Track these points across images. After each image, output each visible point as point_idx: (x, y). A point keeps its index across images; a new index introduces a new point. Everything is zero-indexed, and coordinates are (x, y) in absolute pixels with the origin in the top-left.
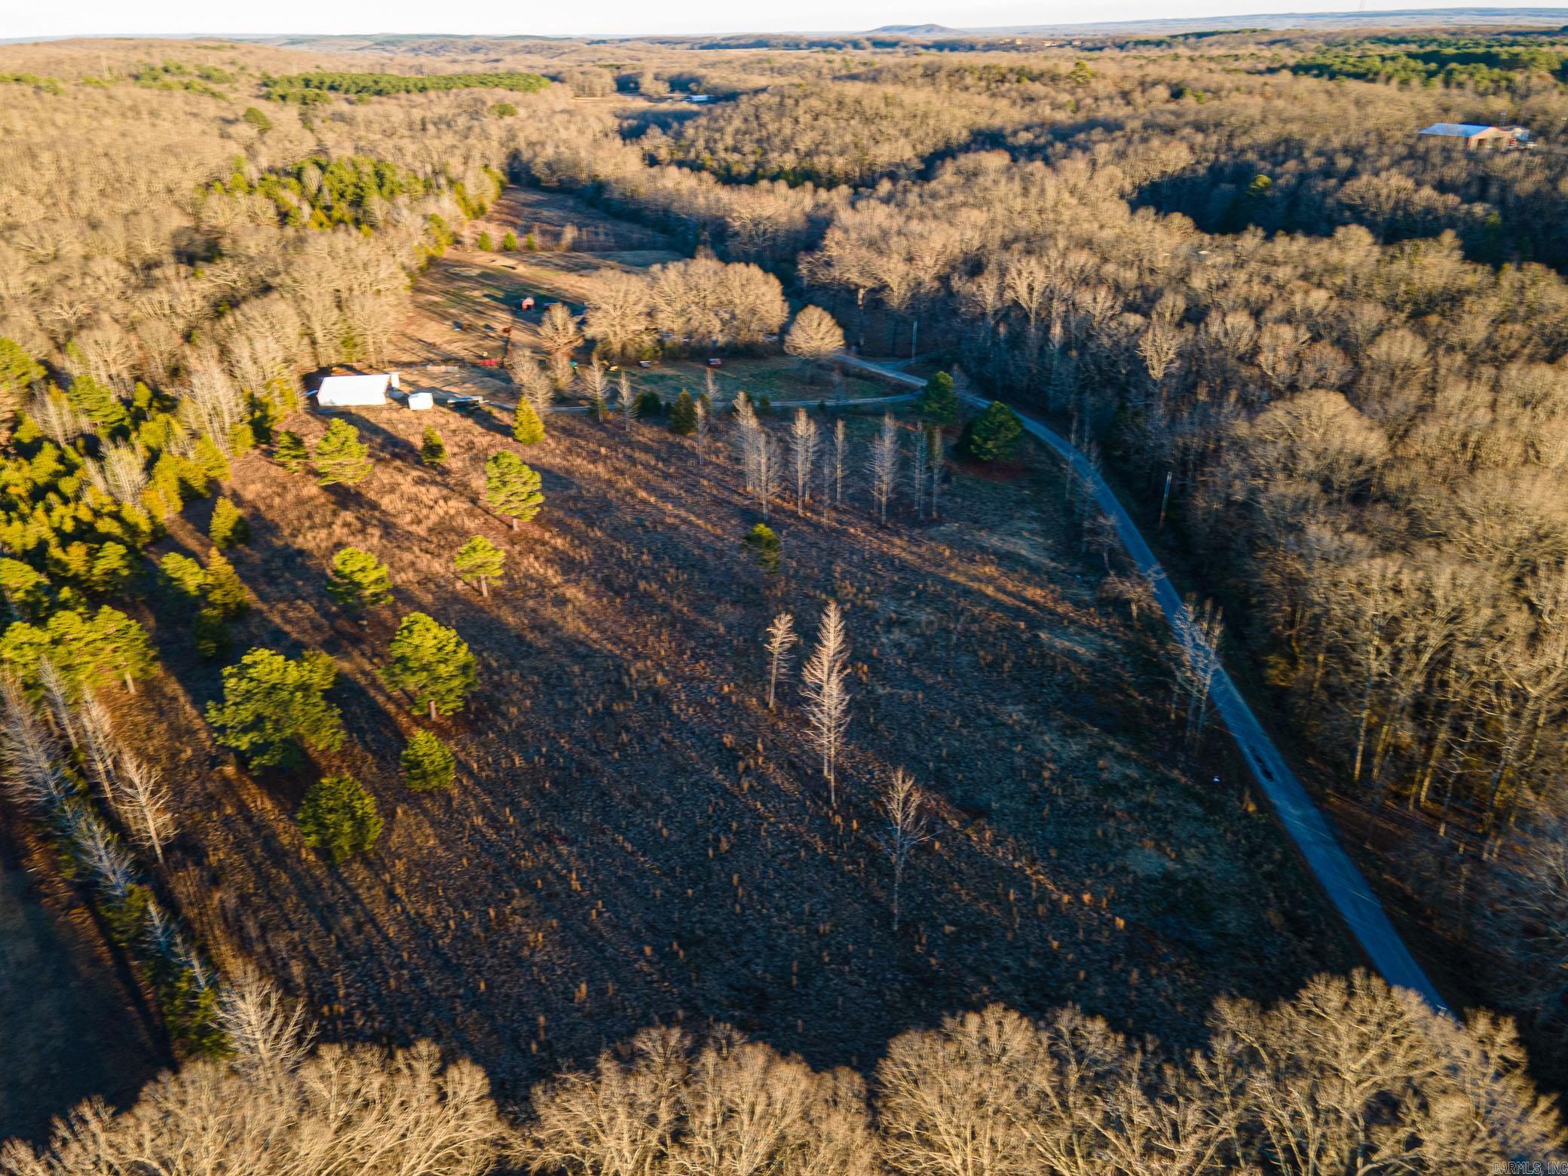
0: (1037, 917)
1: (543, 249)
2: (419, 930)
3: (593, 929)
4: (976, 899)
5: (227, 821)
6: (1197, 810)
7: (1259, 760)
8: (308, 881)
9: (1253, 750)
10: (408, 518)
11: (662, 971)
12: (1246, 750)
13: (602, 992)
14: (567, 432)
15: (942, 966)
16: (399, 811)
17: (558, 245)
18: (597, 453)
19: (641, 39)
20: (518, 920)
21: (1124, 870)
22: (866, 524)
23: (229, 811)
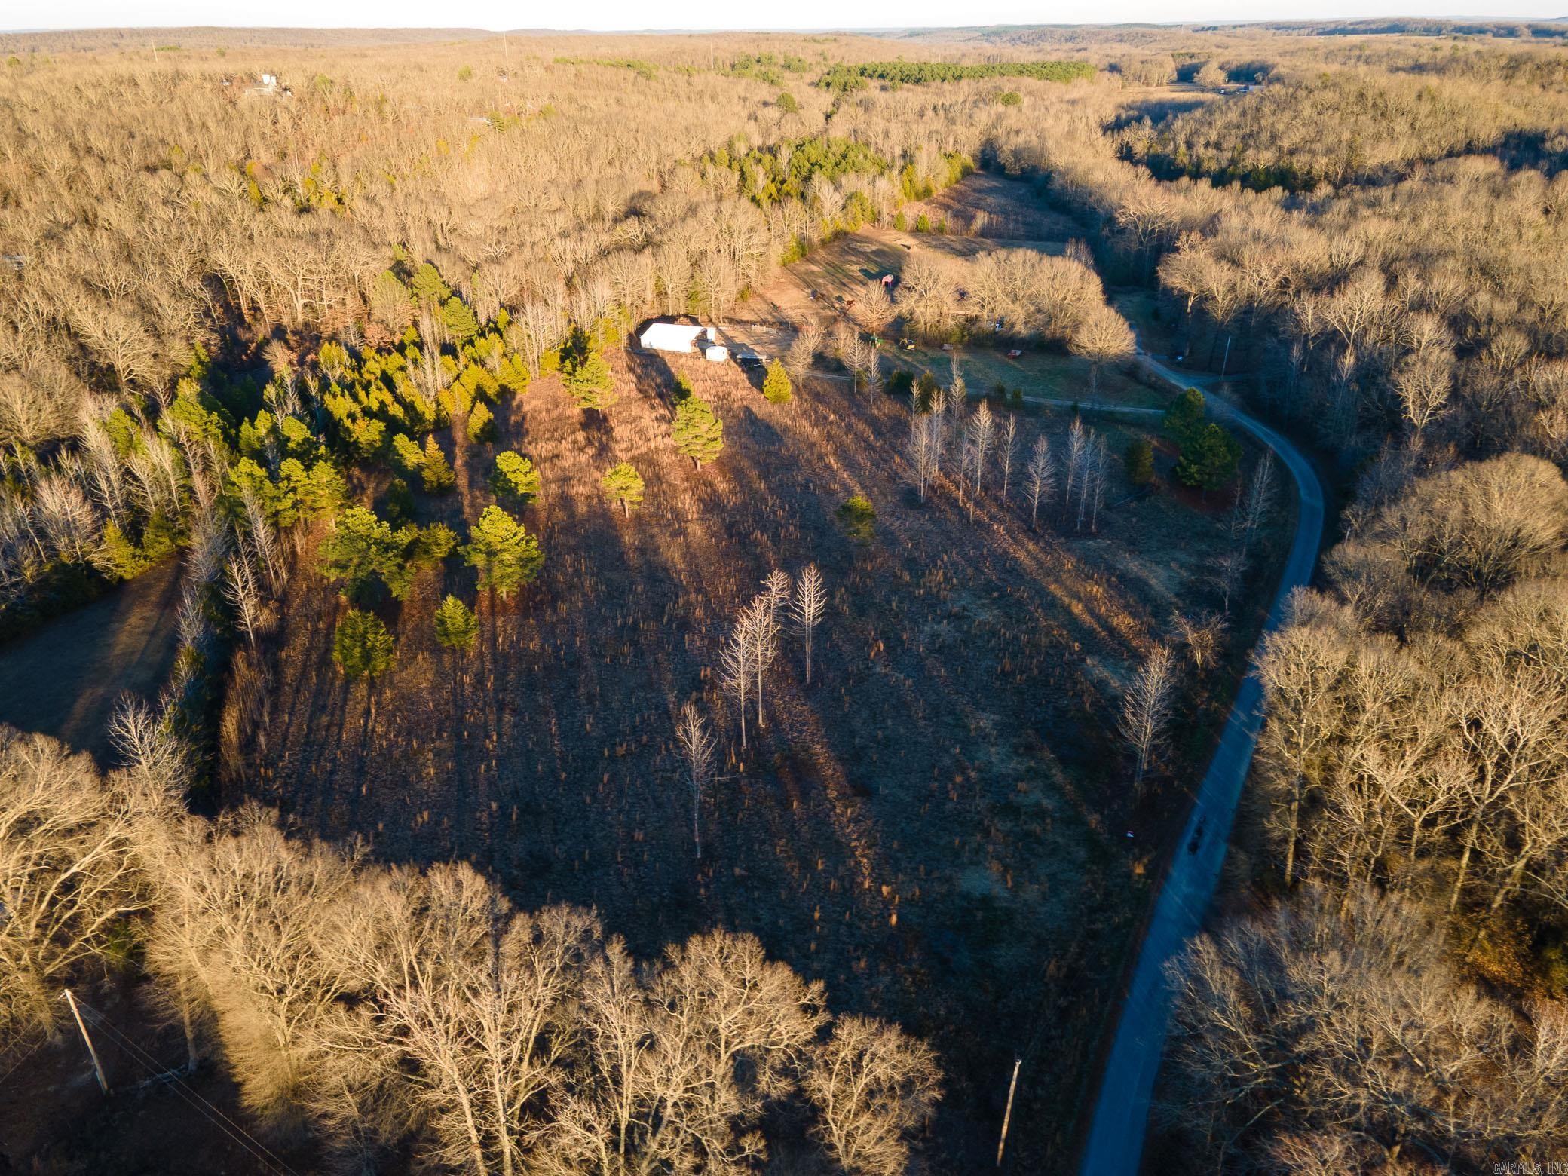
0: (827, 890)
1: (953, 233)
2: (365, 739)
3: (475, 780)
4: (789, 858)
5: (316, 631)
6: (1082, 854)
7: (1199, 832)
8: (326, 687)
9: (1204, 821)
10: (624, 445)
11: (492, 824)
12: (1195, 819)
13: (438, 823)
14: (818, 397)
15: (708, 898)
16: (420, 656)
17: (968, 229)
18: (826, 418)
19: (1258, 25)
20: (430, 755)
21: (948, 880)
22: (1016, 525)
23: (321, 626)
